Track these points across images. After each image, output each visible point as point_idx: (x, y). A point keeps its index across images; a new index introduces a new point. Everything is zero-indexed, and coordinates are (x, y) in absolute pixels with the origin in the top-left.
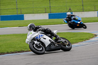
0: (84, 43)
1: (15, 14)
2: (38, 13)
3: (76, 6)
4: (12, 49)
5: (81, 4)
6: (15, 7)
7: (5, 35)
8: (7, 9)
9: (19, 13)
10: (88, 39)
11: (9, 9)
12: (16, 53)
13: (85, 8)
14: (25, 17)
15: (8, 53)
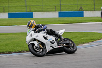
0: (94, 43)
1: (23, 11)
2: (47, 10)
3: (87, 5)
4: (20, 48)
5: (93, 2)
6: (23, 4)
7: (12, 34)
8: (15, 7)
9: (28, 10)
10: (99, 40)
11: (17, 6)
12: (24, 52)
13: (96, 6)
14: (33, 15)
15: (15, 52)
